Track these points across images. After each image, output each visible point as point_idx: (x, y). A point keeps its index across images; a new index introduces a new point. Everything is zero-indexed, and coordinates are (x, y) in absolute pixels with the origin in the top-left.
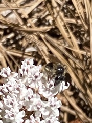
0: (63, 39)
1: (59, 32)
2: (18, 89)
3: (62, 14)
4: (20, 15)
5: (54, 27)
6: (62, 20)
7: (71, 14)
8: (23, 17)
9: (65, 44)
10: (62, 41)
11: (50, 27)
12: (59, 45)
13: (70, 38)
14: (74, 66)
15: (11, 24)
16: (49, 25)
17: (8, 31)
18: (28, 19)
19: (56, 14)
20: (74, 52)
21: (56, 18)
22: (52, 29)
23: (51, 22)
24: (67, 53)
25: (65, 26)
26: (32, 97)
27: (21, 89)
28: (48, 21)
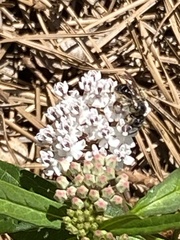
0: (158, 88)
1: (152, 78)
2: (77, 108)
3: (156, 50)
4: (89, 48)
5: (142, 69)
6: (156, 59)
7: (171, 51)
8: (93, 51)
9: (160, 96)
10: (156, 92)
11: (138, 69)
12: (150, 96)
13: (168, 88)
14: (173, 131)
15: (75, 61)
16: (136, 66)
17: (70, 74)
19: (146, 49)
20: (173, 108)
21: (146, 56)
22: (139, 73)
23: (138, 61)
24: (162, 110)
25: (160, 68)
26: (96, 119)
27: (81, 108)
28: (134, 61)
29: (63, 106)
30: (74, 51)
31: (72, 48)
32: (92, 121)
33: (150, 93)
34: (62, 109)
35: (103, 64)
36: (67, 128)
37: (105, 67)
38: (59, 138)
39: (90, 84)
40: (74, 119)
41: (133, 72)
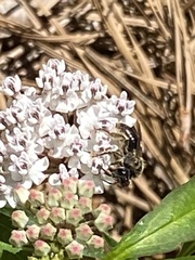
0: (122, 58)
1: (114, 44)
2: (35, 115)
3: (118, 9)
4: (35, 10)
6: (119, 20)
7: (137, 10)
8: (40, 13)
9: (125, 67)
10: (119, 62)
11: (96, 35)
12: (113, 68)
13: (136, 57)
14: (143, 112)
15: (17, 27)
16: (93, 30)
17: (11, 44)
18: (50, 17)
19: (106, 9)
20: (143, 83)
21: (106, 17)
22: (99, 39)
23: (96, 24)
24: (129, 86)
26: (63, 130)
27: (41, 114)
28: (91, 24)
29: (16, 111)
30: (16, 14)
31: (13, 9)
32: (57, 133)
33: (113, 64)
34: (14, 115)
36: (23, 143)
37: (56, 34)
38: (13, 157)
39: (51, 80)
40: (32, 129)
41: (91, 38)
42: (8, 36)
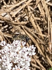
0: (34, 28)
1: (32, 24)
2: (9, 52)
3: (33, 15)
4: (11, 15)
5: (29, 22)
6: (33, 18)
7: (38, 15)
9: (35, 31)
11: (27, 22)
13: (37, 28)
17: (5, 24)
19: (30, 15)
20: (39, 35)
25: (35, 21)
26: (16, 56)
27: (11, 52)
28: (26, 19)
30: (6, 16)
33: (31, 30)
34: (4, 51)
35: (15, 21)
36: (6, 59)
38: (3, 63)
42: (4, 22)
